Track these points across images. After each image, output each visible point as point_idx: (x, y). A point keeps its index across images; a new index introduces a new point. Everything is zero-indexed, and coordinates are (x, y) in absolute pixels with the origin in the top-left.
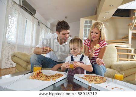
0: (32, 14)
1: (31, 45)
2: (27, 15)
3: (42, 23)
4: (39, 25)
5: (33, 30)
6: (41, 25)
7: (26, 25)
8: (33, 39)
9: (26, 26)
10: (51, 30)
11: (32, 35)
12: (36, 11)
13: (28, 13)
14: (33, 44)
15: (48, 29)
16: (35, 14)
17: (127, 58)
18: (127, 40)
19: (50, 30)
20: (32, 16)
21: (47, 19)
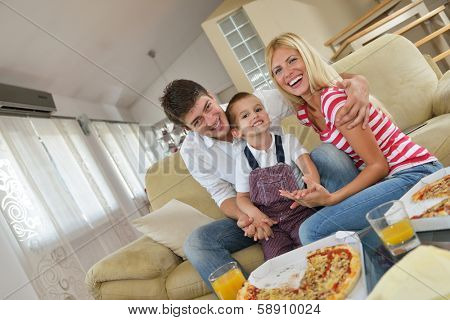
0: (46, 114)
1: (106, 211)
2: (32, 123)
3: (92, 120)
4: (86, 132)
5: (82, 161)
7: (50, 156)
8: (98, 188)
10: (130, 123)
11: (89, 176)
12: (50, 95)
13: (30, 116)
15: (119, 126)
16: (54, 107)
19: (127, 126)
20: (49, 117)
21: (98, 100)
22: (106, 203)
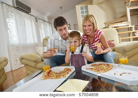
1: (34, 43)
2: (23, 14)
3: (39, 19)
4: (37, 21)
5: (33, 28)
6: (39, 21)
9: (25, 25)
10: (49, 23)
11: (33, 33)
12: (31, 8)
13: (23, 12)
14: (36, 41)
15: (46, 23)
16: (30, 11)
17: (129, 36)
18: (126, 18)
20: (28, 14)
21: (43, 14)
22: (35, 41)
